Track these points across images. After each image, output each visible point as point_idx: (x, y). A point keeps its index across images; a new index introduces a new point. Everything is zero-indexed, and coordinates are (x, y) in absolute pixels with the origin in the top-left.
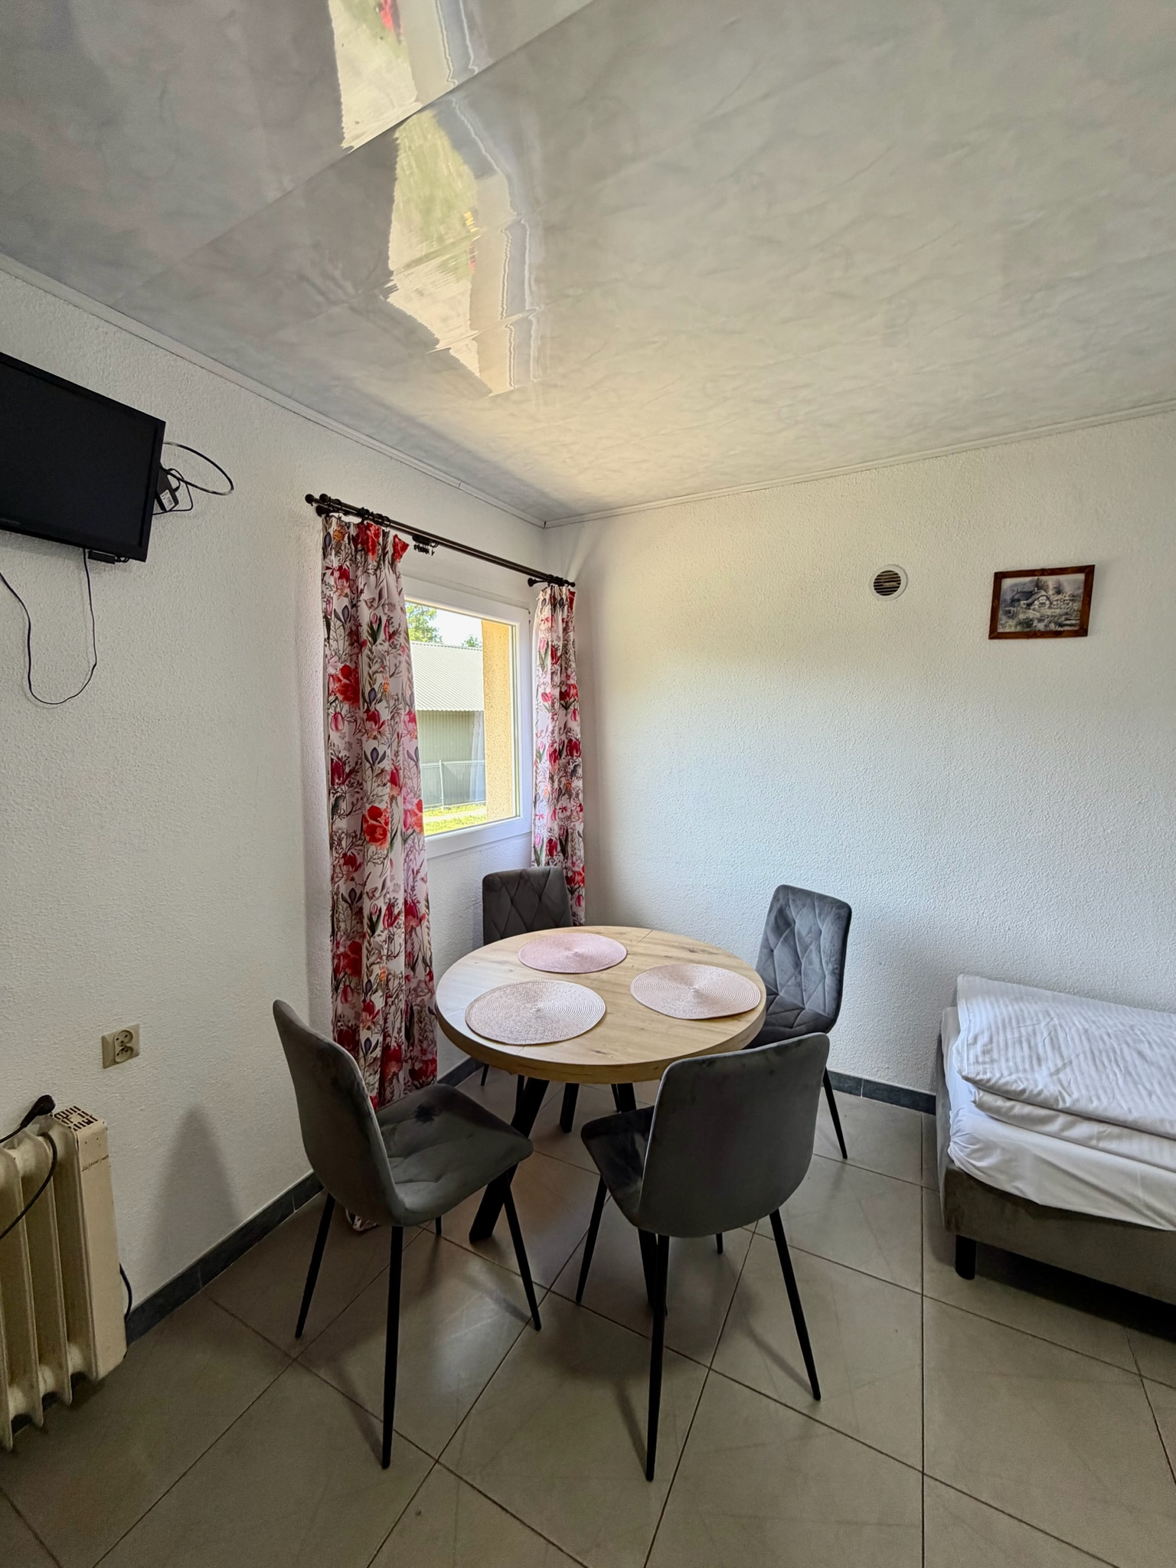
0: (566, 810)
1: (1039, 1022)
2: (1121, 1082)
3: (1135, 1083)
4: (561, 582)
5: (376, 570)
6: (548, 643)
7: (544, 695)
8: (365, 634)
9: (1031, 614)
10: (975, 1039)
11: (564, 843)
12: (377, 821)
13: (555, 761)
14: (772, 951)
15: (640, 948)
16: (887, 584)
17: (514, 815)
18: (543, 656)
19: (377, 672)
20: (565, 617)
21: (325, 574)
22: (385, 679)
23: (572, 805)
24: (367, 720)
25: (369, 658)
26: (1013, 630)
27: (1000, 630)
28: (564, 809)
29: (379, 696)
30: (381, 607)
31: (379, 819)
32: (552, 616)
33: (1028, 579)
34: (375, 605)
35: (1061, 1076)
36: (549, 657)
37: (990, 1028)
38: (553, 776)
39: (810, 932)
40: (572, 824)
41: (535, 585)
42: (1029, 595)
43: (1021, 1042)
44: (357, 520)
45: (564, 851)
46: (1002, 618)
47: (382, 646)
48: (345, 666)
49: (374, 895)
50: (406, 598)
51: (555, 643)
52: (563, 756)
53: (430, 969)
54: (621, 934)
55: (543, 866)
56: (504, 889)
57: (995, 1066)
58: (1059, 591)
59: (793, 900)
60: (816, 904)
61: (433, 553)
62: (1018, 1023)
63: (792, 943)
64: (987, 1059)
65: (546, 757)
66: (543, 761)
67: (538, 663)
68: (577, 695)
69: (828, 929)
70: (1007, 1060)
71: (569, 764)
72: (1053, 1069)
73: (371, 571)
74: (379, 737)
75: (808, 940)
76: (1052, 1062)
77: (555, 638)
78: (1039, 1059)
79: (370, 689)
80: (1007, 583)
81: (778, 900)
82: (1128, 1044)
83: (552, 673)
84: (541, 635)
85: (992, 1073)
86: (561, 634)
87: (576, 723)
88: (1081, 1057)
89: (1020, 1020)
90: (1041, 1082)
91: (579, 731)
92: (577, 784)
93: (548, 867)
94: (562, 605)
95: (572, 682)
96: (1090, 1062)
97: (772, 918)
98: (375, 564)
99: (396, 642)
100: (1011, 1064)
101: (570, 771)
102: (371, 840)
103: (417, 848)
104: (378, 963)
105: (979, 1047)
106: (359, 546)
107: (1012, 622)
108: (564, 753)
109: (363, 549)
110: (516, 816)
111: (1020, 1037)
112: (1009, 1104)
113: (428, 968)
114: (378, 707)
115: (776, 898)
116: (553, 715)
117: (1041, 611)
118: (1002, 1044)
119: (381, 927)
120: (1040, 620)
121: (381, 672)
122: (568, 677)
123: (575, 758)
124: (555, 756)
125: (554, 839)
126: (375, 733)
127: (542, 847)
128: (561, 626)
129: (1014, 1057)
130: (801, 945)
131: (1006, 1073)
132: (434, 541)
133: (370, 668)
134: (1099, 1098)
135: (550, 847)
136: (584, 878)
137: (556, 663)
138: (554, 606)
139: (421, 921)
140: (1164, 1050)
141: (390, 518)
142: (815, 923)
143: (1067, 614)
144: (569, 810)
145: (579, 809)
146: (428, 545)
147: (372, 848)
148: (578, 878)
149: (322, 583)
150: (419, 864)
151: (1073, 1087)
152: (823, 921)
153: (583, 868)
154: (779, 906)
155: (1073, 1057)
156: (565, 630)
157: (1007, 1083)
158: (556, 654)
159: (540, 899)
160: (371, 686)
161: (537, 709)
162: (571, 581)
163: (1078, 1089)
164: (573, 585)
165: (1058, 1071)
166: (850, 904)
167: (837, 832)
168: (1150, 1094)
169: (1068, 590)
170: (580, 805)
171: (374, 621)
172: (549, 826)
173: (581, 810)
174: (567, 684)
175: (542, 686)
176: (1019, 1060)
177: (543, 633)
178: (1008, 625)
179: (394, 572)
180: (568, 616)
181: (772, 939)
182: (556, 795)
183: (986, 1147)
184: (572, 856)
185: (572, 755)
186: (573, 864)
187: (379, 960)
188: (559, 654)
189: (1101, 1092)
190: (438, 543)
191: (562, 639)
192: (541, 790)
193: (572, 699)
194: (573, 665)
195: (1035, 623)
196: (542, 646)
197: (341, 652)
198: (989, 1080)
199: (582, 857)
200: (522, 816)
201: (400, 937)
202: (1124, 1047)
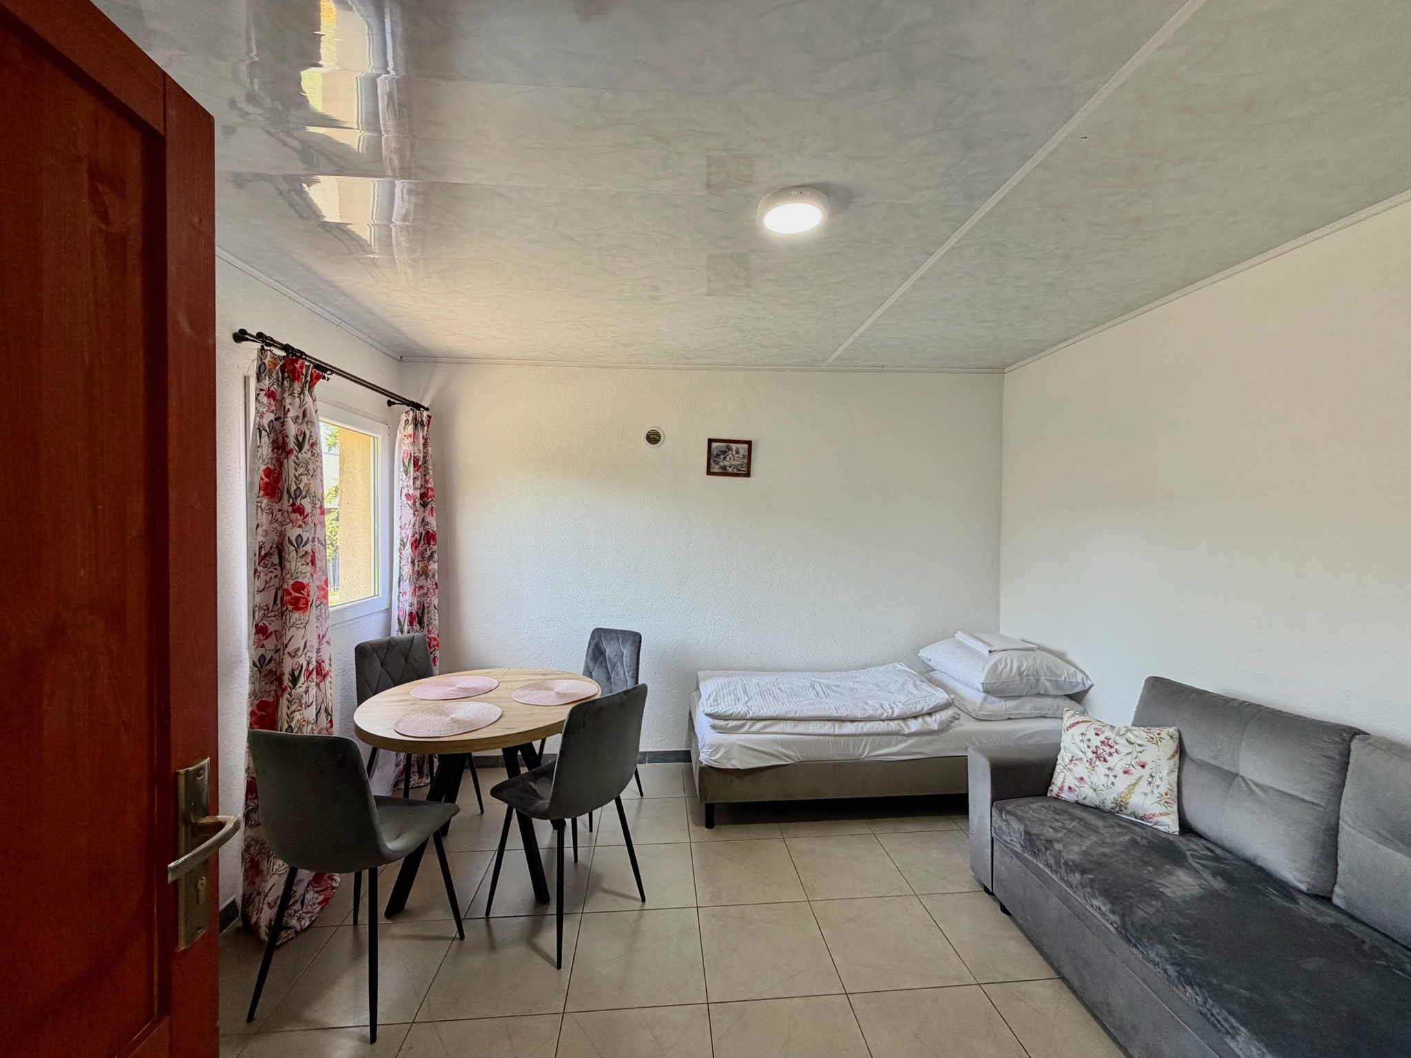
0: (423, 588)
1: (738, 683)
2: (772, 702)
3: (777, 701)
4: (417, 406)
5: (300, 394)
6: (411, 454)
7: (408, 496)
8: (292, 444)
9: (726, 463)
10: (710, 696)
11: (420, 615)
12: (301, 593)
13: (416, 549)
14: (591, 673)
15: (507, 678)
16: (653, 438)
17: (373, 594)
18: (407, 464)
19: (302, 474)
20: (425, 435)
21: (258, 394)
22: (309, 480)
23: (429, 583)
24: (292, 512)
25: (295, 463)
26: (717, 471)
27: (712, 470)
28: (422, 587)
29: (304, 493)
30: (305, 424)
31: (302, 592)
32: (414, 433)
33: (723, 444)
34: (300, 421)
35: (748, 704)
36: (412, 466)
37: (716, 690)
38: (414, 560)
39: (616, 655)
40: (429, 599)
41: (393, 406)
42: (724, 452)
43: (730, 693)
44: (283, 354)
45: (421, 623)
46: (713, 464)
47: (305, 455)
48: (268, 468)
49: (296, 654)
50: (320, 418)
51: (416, 455)
52: (421, 545)
53: (331, 718)
54: (487, 673)
55: (406, 635)
56: (375, 654)
57: (719, 706)
58: (737, 452)
59: (605, 637)
60: (620, 636)
61: (328, 379)
62: (728, 685)
63: (605, 665)
64: (715, 704)
65: (408, 545)
66: (406, 548)
67: (402, 469)
68: (434, 496)
69: (627, 651)
70: (724, 703)
71: (426, 551)
72: (744, 702)
73: (296, 395)
74: (304, 526)
75: (615, 660)
76: (744, 699)
77: (416, 451)
78: (738, 700)
79: (296, 487)
80: (714, 445)
81: (594, 638)
82: (774, 685)
83: (414, 478)
84: (404, 448)
85: (719, 709)
86: (421, 447)
87: (433, 518)
88: (756, 695)
89: (729, 684)
90: (740, 709)
91: (435, 525)
92: (434, 566)
93: (412, 634)
94: (423, 425)
95: (430, 486)
96: (760, 696)
97: (591, 651)
98: (300, 389)
99: (314, 451)
100: (726, 704)
101: (427, 556)
102: (293, 609)
103: (324, 617)
104: (299, 710)
105: (711, 699)
106: (286, 374)
107: (717, 467)
108: (422, 542)
109: (289, 377)
110: (375, 596)
111: (730, 691)
112: (726, 722)
113: (329, 717)
114: (303, 502)
115: (592, 637)
116: (415, 512)
117: (731, 461)
118: (722, 696)
119: (302, 679)
120: (730, 467)
121: (306, 474)
122: (426, 482)
123: (431, 546)
124: (415, 544)
125: (414, 612)
126: (300, 523)
127: (405, 618)
128: (422, 441)
129: (728, 701)
130: (610, 664)
131: (724, 707)
132: (330, 370)
133: (296, 470)
134: (763, 710)
135: (411, 618)
136: (438, 643)
137: (418, 470)
138: (416, 426)
139: (324, 677)
140: (789, 686)
141: (307, 353)
142: (620, 649)
143: (741, 465)
144: (426, 588)
145: (435, 587)
146: (325, 373)
147: (296, 615)
148: (433, 643)
149: (256, 401)
150: (325, 630)
151: (753, 707)
152: (624, 647)
153: (438, 635)
154: (595, 641)
155: (753, 695)
156: (425, 445)
157: (725, 712)
158: (418, 464)
159: (406, 661)
160: (297, 485)
161: (401, 506)
162: (426, 406)
163: (755, 707)
164: (427, 409)
165: (746, 703)
166: (641, 634)
167: (628, 591)
168: (783, 704)
169: (742, 452)
170: (436, 584)
171: (299, 434)
172: (410, 601)
173: (437, 588)
174: (425, 488)
175: (406, 488)
176: (730, 702)
177: (405, 445)
178: (716, 469)
179: (311, 396)
180: (427, 434)
181: (591, 665)
182: (416, 575)
183: (717, 748)
184: (428, 625)
185: (429, 543)
186: (429, 632)
187: (299, 708)
188: (420, 464)
189: (764, 707)
190: (333, 372)
191: (422, 452)
192: (404, 572)
193: (430, 500)
194: (431, 472)
195: (728, 468)
196: (405, 456)
197: (264, 457)
198: (717, 712)
199: (437, 626)
200: (380, 596)
201: (313, 689)
202: (773, 687)
